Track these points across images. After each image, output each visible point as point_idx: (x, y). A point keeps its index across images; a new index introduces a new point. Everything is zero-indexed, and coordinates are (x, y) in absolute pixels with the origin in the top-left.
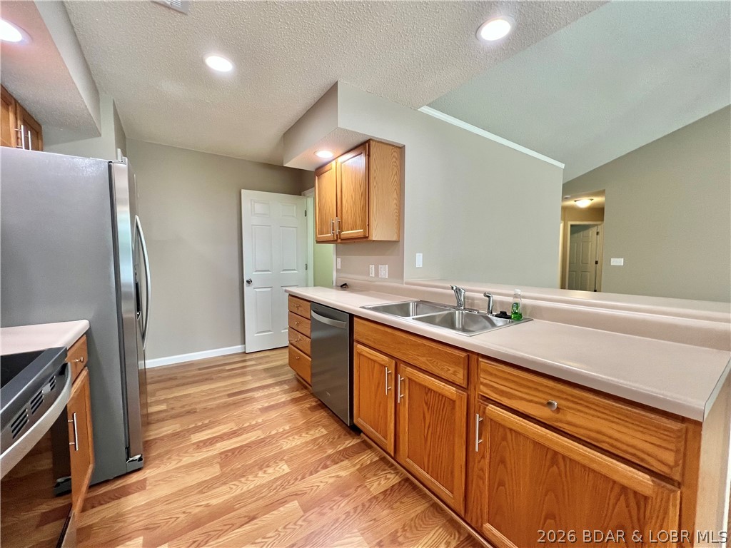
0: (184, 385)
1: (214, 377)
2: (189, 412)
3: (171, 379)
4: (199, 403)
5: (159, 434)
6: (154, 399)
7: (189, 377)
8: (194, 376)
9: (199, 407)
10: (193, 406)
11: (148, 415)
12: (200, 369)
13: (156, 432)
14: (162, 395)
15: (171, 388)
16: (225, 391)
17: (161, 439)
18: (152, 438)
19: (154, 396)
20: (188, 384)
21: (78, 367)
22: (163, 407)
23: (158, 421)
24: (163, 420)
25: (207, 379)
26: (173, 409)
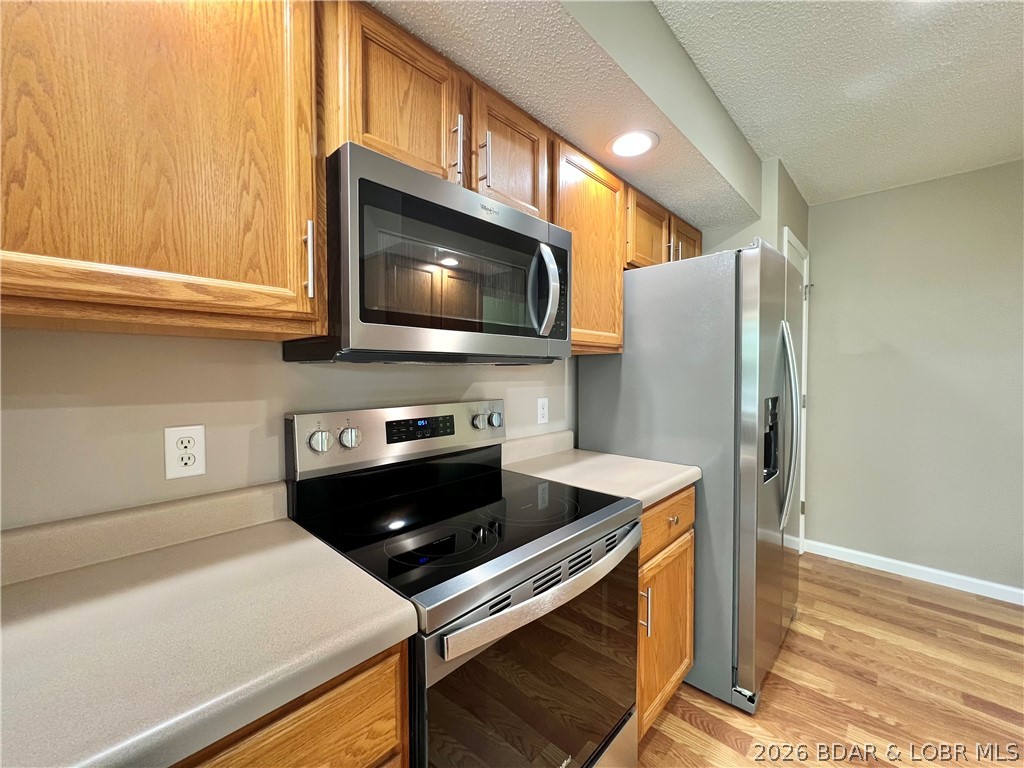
0: (867, 614)
1: (940, 633)
2: (859, 675)
3: (848, 591)
4: (889, 669)
5: (795, 677)
6: (809, 611)
7: (882, 605)
8: (896, 608)
9: (885, 678)
10: (871, 668)
11: (789, 632)
12: (911, 600)
13: (792, 670)
14: (823, 612)
15: (843, 606)
16: (959, 680)
17: (798, 689)
18: (781, 675)
19: (812, 606)
20: (875, 616)
21: (672, 529)
22: (817, 633)
23: (802, 653)
24: (811, 657)
25: (921, 630)
26: (833, 647)
